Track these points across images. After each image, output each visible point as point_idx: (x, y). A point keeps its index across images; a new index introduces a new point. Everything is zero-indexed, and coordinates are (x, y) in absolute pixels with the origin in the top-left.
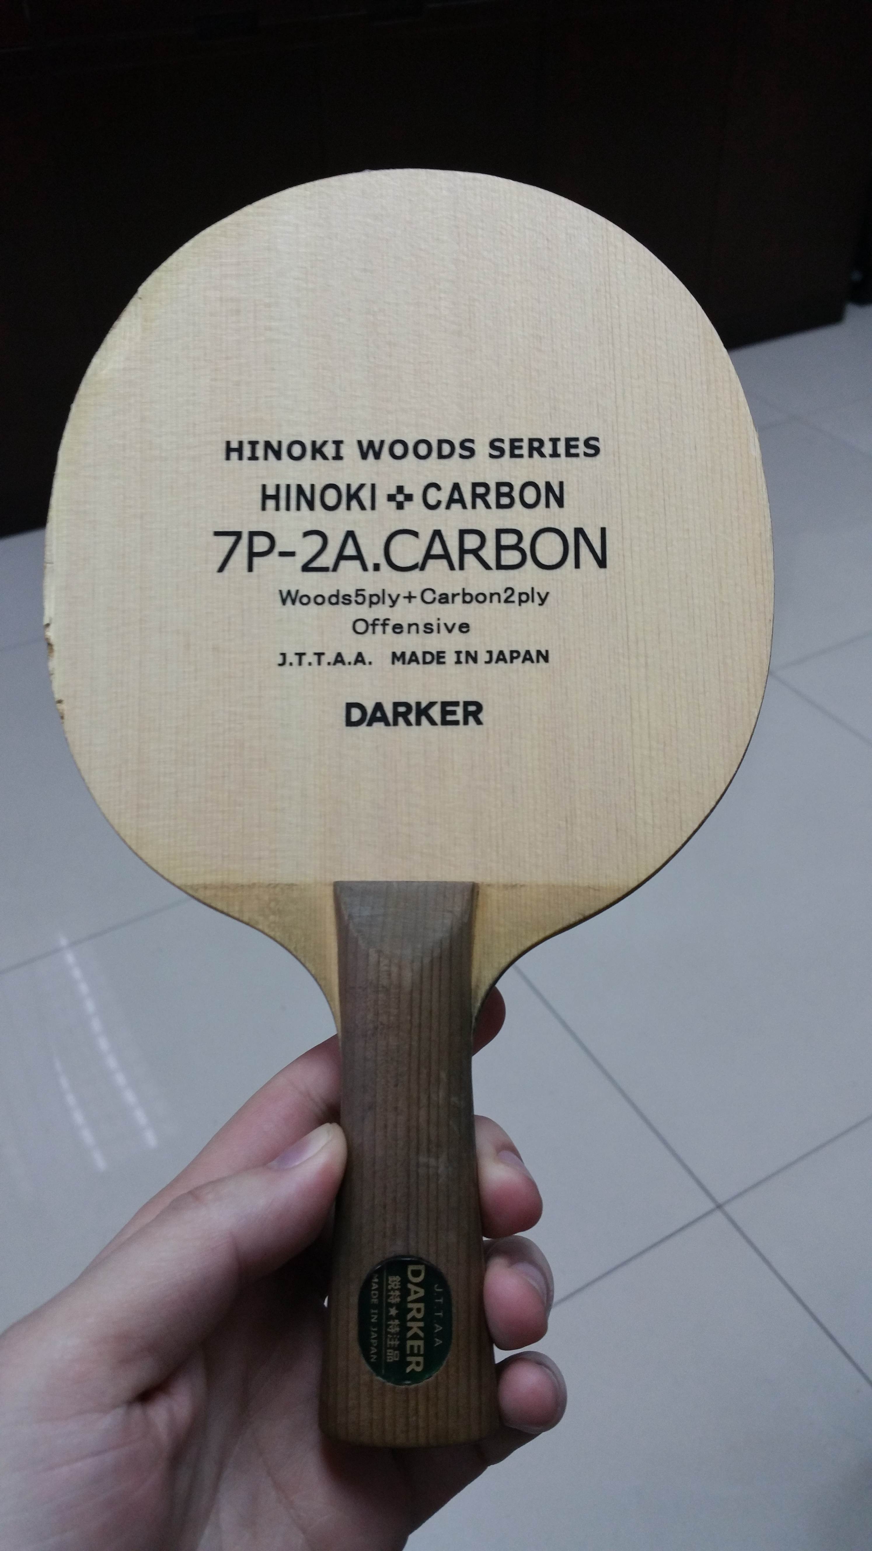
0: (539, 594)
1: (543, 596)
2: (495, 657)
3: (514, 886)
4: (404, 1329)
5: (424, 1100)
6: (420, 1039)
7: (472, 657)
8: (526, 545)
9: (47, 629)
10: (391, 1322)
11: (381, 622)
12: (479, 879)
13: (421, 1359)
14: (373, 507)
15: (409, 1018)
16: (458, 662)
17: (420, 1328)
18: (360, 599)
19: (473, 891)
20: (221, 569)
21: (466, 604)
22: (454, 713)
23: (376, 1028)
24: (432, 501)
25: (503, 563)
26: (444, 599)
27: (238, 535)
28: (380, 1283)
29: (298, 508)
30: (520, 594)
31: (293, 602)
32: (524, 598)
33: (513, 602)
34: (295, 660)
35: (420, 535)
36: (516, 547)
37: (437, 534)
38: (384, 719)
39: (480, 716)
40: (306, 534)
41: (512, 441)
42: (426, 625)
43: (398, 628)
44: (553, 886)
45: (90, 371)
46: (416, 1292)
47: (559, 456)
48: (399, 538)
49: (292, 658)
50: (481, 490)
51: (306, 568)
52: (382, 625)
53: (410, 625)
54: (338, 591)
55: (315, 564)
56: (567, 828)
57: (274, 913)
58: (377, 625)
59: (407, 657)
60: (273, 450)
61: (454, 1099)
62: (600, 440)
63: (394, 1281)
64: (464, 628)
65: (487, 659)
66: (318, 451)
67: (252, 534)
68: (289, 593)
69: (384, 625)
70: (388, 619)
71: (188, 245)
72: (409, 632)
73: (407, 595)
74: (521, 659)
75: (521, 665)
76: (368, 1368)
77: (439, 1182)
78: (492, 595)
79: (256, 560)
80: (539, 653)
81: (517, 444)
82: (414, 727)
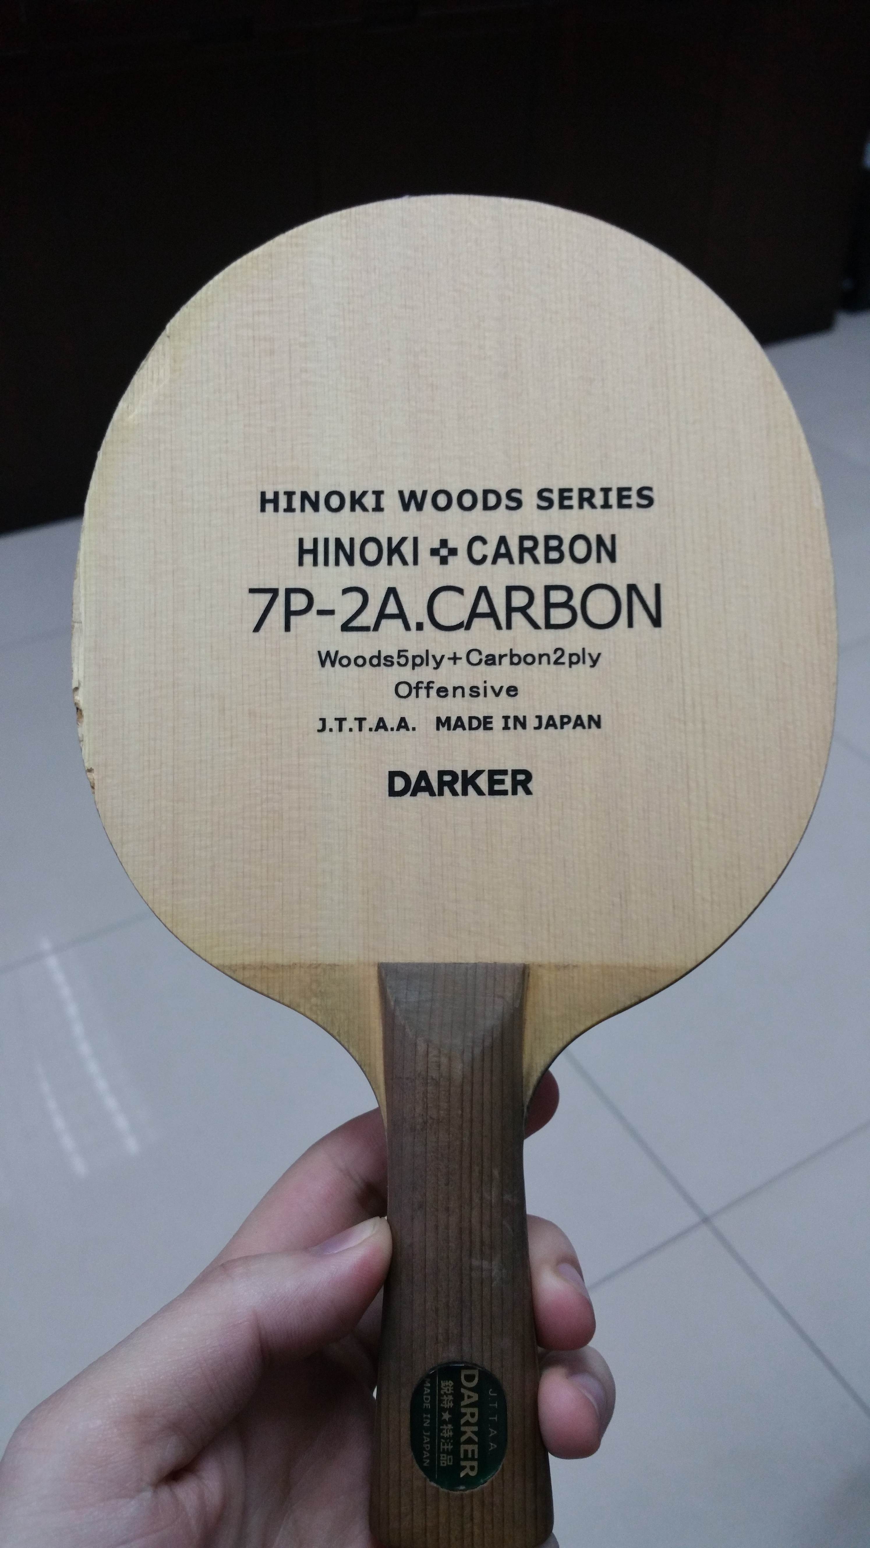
0: (590, 655)
1: (595, 657)
2: (544, 722)
3: (566, 967)
4: (458, 1433)
5: (476, 1200)
6: (471, 1134)
7: (521, 722)
8: (576, 603)
9: (76, 693)
10: (445, 1427)
11: (425, 685)
12: (529, 958)
13: (475, 1464)
14: (416, 562)
15: (460, 1112)
16: (506, 727)
17: (473, 1432)
18: (403, 661)
19: (524, 973)
20: (257, 629)
21: (513, 666)
22: (502, 782)
23: (425, 1123)
24: (477, 556)
25: (553, 622)
26: (491, 660)
27: (275, 592)
28: (432, 1388)
29: (337, 563)
30: (571, 655)
31: (333, 664)
32: (574, 659)
33: (563, 663)
34: (335, 725)
35: (465, 592)
36: (566, 605)
37: (483, 591)
38: (429, 789)
39: (530, 785)
40: (345, 591)
41: (562, 491)
42: (471, 689)
43: (443, 691)
44: (608, 967)
45: (116, 415)
46: (469, 1397)
47: (610, 507)
48: (442, 595)
49: (332, 724)
50: (528, 544)
51: (346, 627)
52: (425, 688)
53: (455, 689)
54: (379, 652)
55: (354, 624)
56: (621, 905)
57: (316, 996)
58: (421, 688)
59: (453, 722)
60: (310, 501)
61: (507, 1197)
62: (655, 489)
63: (447, 1386)
64: (512, 691)
65: (537, 725)
66: (357, 501)
67: (289, 592)
68: (328, 653)
69: (428, 688)
70: (433, 682)
71: (218, 278)
72: (454, 696)
73: (452, 656)
74: (572, 724)
75: (572, 731)
76: (422, 1473)
77: (493, 1285)
78: (541, 656)
79: (293, 619)
80: (590, 718)
81: (566, 494)
82: (461, 797)
